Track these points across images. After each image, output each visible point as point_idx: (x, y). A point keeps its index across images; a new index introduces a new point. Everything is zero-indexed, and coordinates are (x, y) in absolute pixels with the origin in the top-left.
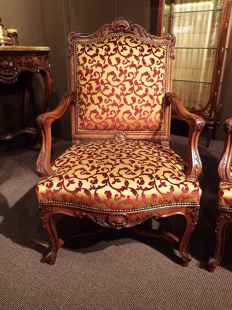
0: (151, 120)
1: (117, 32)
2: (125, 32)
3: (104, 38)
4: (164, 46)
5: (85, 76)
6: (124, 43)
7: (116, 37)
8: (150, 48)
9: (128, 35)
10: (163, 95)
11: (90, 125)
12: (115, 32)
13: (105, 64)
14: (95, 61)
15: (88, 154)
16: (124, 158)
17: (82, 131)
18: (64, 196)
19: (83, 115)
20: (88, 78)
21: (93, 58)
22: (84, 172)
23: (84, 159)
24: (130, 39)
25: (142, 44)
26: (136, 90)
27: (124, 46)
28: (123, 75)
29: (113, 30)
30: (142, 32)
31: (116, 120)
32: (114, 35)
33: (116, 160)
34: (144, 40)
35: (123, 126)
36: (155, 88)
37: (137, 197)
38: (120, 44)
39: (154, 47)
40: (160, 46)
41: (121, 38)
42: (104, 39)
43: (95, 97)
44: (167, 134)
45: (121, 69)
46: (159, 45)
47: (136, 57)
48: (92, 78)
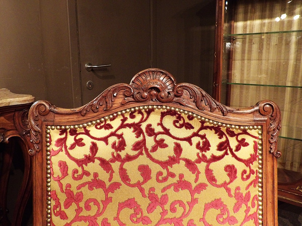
1: (144, 100)
2: (161, 100)
3: (112, 115)
4: (255, 129)
6: (158, 129)
7: (140, 112)
9: (168, 108)
12: (137, 101)
13: (112, 181)
20: (71, 212)
21: (84, 165)
24: (174, 118)
25: (202, 128)
27: (159, 137)
28: (159, 209)
29: (133, 98)
30: (202, 101)
32: (134, 108)
34: (207, 117)
38: (150, 131)
39: (232, 134)
40: (245, 132)
41: (152, 114)
42: (111, 116)
45: (154, 194)
46: (242, 127)
47: (189, 163)
48: (80, 215)
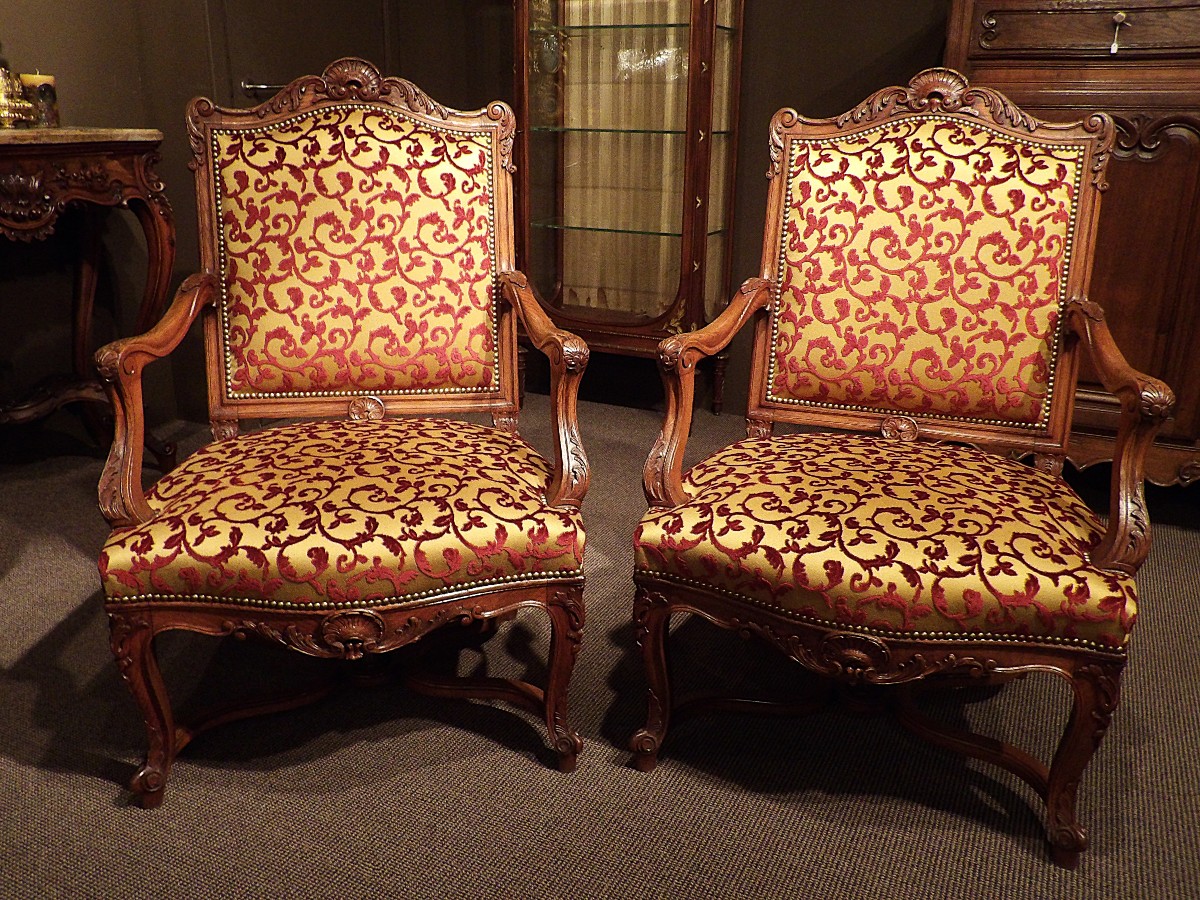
0: (456, 356)
1: (340, 98)
2: (364, 99)
3: (301, 116)
4: (482, 136)
5: (244, 229)
6: (360, 130)
7: (336, 112)
8: (441, 144)
9: (373, 108)
10: (489, 280)
11: (264, 375)
12: (332, 99)
13: (306, 192)
14: (275, 184)
15: (261, 457)
16: (367, 463)
17: (242, 395)
18: (187, 574)
19: (245, 344)
20: (255, 233)
21: (269, 174)
22: (247, 504)
23: (246, 472)
25: (415, 131)
26: (404, 268)
27: (361, 140)
28: (364, 225)
29: (327, 94)
30: (415, 100)
31: (349, 359)
32: (329, 107)
33: (345, 468)
34: (423, 120)
35: (371, 374)
36: (462, 261)
37: (402, 560)
38: (350, 133)
39: (452, 140)
40: (469, 139)
41: (352, 115)
42: (299, 118)
43: (280, 292)
44: (509, 397)
45: (357, 207)
46: (466, 134)
47: (398, 170)
48: (267, 234)
